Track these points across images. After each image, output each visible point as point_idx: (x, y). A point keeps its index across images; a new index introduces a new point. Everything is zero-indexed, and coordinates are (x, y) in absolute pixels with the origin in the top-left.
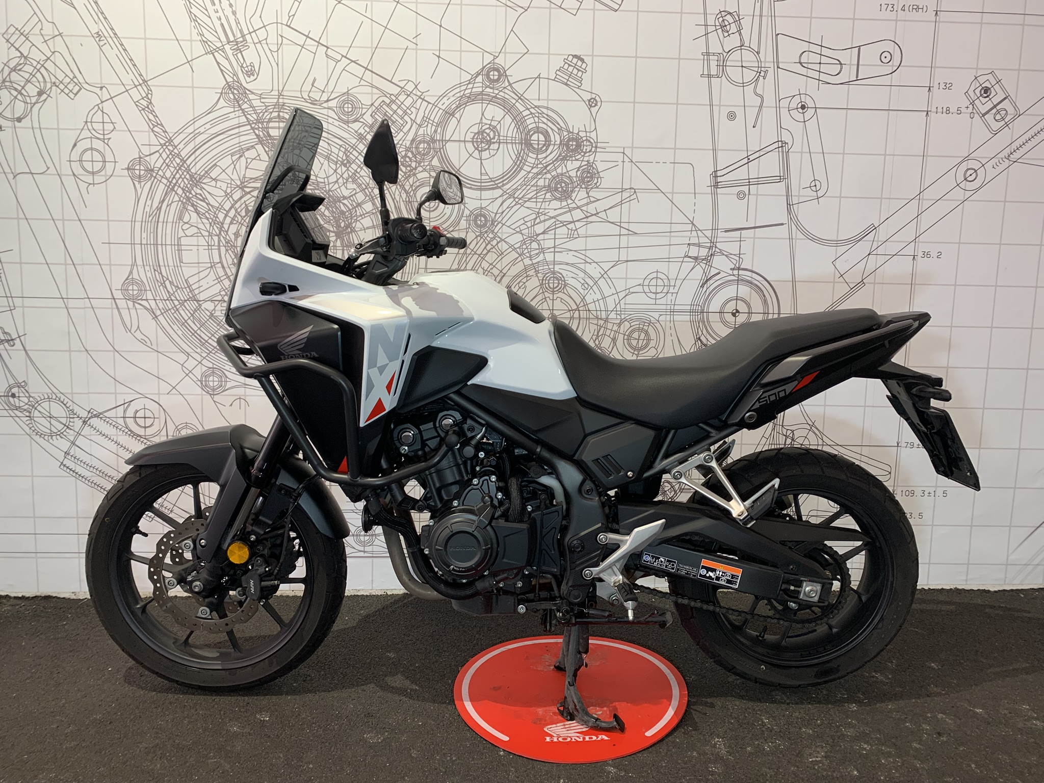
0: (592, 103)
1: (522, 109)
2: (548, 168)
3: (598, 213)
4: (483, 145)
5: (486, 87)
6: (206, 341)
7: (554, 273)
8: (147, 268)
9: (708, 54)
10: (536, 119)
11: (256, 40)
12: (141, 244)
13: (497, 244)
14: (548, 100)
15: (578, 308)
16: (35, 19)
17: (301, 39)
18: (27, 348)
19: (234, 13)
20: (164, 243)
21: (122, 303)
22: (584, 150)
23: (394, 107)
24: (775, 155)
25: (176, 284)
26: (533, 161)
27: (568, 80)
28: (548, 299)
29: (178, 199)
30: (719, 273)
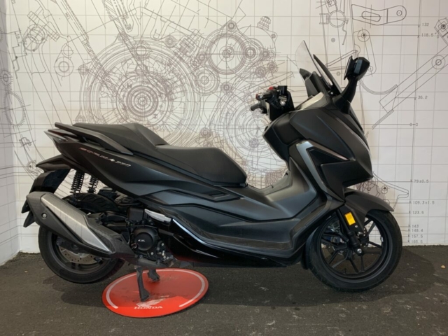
0: (273, 36)
1: (243, 39)
2: (255, 64)
4: (227, 55)
5: (228, 31)
8: (86, 111)
9: (322, 14)
10: (250, 44)
11: (132, 14)
12: (84, 101)
13: (233, 97)
14: (254, 36)
16: (41, 9)
17: (150, 14)
18: (36, 146)
19: (123, 4)
22: (270, 56)
23: (189, 40)
26: (248, 61)
27: (263, 27)
29: (99, 82)
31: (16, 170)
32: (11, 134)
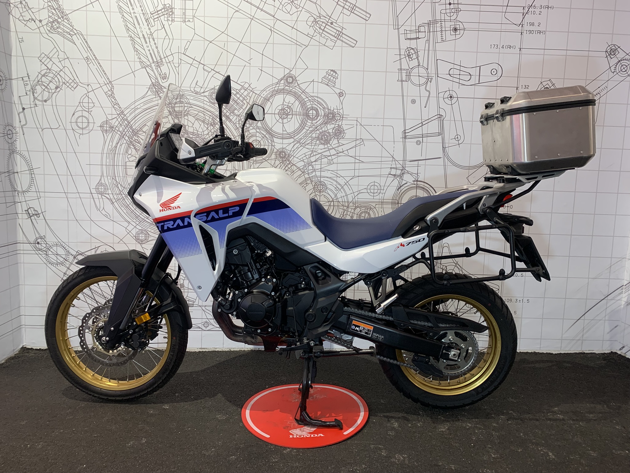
0: (341, 95)
1: (304, 97)
2: (318, 128)
3: (343, 151)
4: (284, 116)
5: (286, 86)
6: (139, 216)
7: (320, 182)
8: (109, 178)
9: (401, 69)
10: (312, 103)
11: (168, 61)
12: (106, 165)
13: (291, 167)
14: (318, 93)
15: (333, 200)
16: (55, 50)
17: (191, 61)
18: (46, 219)
19: (157, 48)
20: (118, 165)
21: (95, 196)
22: (336, 119)
23: (238, 96)
24: (436, 121)
25: (123, 186)
26: (310, 124)
27: (328, 83)
28: (317, 195)
29: (126, 142)
30: (407, 183)
31: (20, 246)
32: (15, 203)
